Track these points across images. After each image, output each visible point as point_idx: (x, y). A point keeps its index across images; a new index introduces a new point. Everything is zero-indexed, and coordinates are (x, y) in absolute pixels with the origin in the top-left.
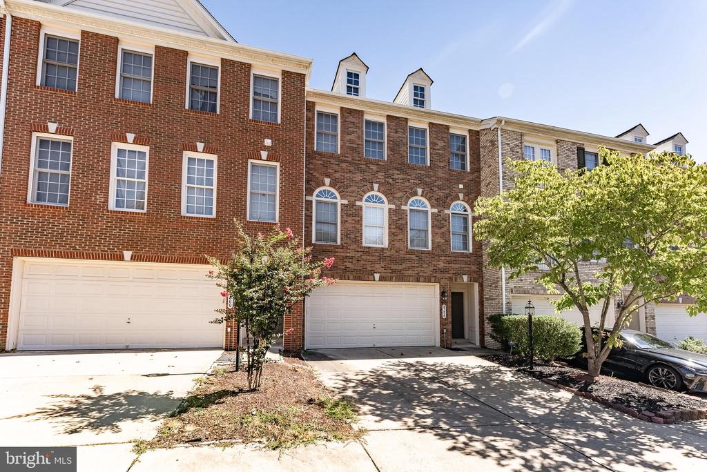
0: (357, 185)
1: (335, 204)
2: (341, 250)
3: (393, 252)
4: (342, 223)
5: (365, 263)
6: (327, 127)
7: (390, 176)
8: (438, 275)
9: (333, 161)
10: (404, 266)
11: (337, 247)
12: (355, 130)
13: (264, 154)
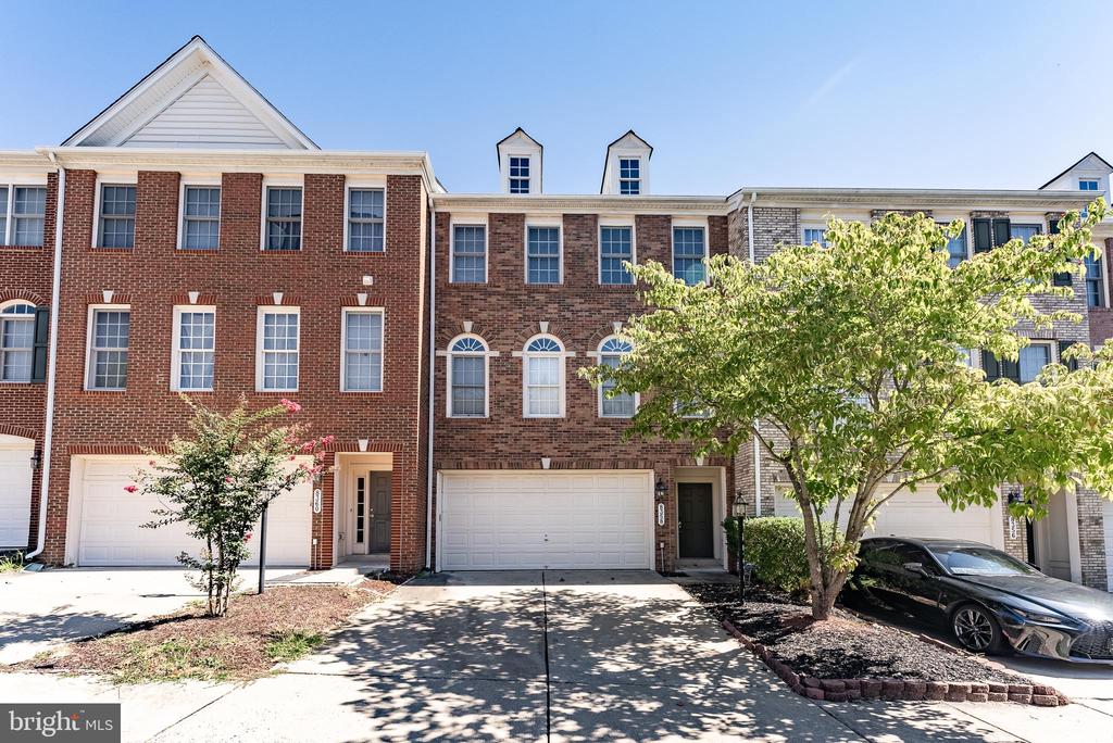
0: (515, 326)
1: (482, 358)
2: (490, 426)
3: (573, 424)
4: (490, 385)
5: (527, 442)
6: (469, 245)
7: (568, 308)
8: (651, 457)
9: (476, 295)
10: (591, 444)
11: (484, 422)
12: (511, 245)
13: (362, 298)
